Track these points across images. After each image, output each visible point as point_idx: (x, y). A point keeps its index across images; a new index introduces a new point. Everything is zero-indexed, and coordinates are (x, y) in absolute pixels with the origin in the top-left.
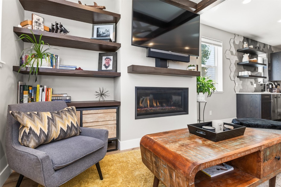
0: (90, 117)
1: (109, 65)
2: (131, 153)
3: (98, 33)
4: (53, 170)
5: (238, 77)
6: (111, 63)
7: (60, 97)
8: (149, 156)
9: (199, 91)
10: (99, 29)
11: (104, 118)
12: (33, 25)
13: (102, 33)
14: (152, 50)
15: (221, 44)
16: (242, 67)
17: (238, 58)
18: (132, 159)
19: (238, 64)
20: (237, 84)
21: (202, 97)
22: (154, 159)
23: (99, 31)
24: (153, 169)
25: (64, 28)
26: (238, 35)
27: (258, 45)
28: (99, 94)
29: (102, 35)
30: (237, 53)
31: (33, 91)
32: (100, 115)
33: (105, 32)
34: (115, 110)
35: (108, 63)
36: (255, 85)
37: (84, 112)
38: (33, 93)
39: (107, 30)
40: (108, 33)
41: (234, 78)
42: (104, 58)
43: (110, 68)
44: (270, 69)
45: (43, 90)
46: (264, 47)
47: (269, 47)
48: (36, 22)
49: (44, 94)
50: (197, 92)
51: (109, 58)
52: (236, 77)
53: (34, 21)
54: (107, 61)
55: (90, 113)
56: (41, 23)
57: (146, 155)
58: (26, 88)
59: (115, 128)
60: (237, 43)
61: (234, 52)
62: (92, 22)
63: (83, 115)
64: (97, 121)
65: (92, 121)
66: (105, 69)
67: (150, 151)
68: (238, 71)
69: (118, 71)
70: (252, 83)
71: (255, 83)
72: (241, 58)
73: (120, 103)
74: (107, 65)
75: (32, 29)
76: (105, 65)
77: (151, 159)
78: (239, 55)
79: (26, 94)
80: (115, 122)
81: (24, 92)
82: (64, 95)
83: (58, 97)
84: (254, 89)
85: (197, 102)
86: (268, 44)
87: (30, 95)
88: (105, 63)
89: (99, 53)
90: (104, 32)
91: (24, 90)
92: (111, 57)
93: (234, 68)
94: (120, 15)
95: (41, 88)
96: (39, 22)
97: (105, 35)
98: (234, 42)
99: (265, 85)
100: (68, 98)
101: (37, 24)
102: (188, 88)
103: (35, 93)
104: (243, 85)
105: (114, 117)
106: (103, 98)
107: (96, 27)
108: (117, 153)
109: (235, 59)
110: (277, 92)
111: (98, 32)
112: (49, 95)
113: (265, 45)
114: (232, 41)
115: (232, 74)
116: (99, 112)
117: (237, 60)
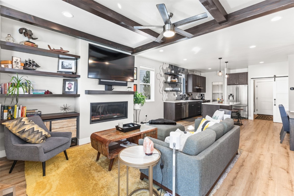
0: (57, 125)
1: (71, 88)
2: (87, 146)
3: (63, 66)
4: (44, 152)
5: (165, 91)
6: (73, 87)
7: (33, 113)
8: (94, 142)
9: (135, 103)
10: (63, 62)
11: (68, 125)
12: (13, 64)
13: (66, 66)
14: (101, 80)
15: (154, 69)
16: (168, 84)
17: (165, 79)
18: (87, 149)
19: (165, 82)
20: (164, 95)
21: (138, 106)
22: (96, 143)
23: (64, 64)
24: (96, 148)
25: (36, 63)
26: (166, 63)
27: (179, 70)
28: (63, 108)
29: (66, 67)
30: (165, 75)
31: (12, 110)
32: (64, 123)
33: (69, 65)
34: (76, 119)
35: (70, 86)
36: (176, 96)
37: (53, 122)
38: (12, 111)
39: (70, 64)
40: (70, 66)
41: (162, 92)
42: (67, 83)
43: (72, 90)
44: (186, 85)
45: (19, 109)
46: (183, 70)
47: (186, 70)
48: (15, 62)
49: (20, 111)
50: (134, 103)
51: (71, 83)
52: (164, 91)
53: (14, 61)
54: (70, 85)
55: (57, 122)
56: (19, 62)
57: (93, 142)
58: (6, 108)
59: (75, 131)
60: (165, 68)
61: (163, 74)
62: (57, 57)
63: (52, 124)
64: (62, 127)
65: (58, 127)
66: (68, 91)
67: (94, 139)
68: (165, 87)
69: (78, 94)
70: (174, 95)
71: (176, 94)
72: (167, 79)
73: (79, 114)
74: (69, 88)
75: (12, 68)
76: (68, 88)
77: (95, 143)
78: (166, 76)
79: (6, 112)
80: (76, 127)
81: (4, 110)
82: (36, 111)
83: (32, 113)
84: (176, 98)
85: (134, 110)
86: (186, 68)
87: (9, 112)
88: (68, 87)
89: (63, 79)
90: (67, 65)
91: (4, 109)
92: (73, 83)
93: (162, 85)
94: (80, 56)
95: (18, 107)
96: (17, 62)
97: (68, 67)
98: (163, 68)
99: (183, 95)
100: (39, 113)
101: (16, 63)
102: (128, 102)
103: (13, 111)
104: (168, 96)
105: (75, 124)
106: (66, 111)
107: (61, 61)
108: (77, 147)
109: (163, 79)
110: (190, 100)
111: (62, 64)
112: (24, 111)
113: (183, 69)
114: (161, 67)
115: (161, 89)
116: (64, 121)
117: (165, 80)
